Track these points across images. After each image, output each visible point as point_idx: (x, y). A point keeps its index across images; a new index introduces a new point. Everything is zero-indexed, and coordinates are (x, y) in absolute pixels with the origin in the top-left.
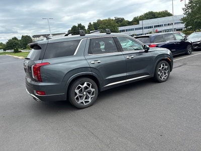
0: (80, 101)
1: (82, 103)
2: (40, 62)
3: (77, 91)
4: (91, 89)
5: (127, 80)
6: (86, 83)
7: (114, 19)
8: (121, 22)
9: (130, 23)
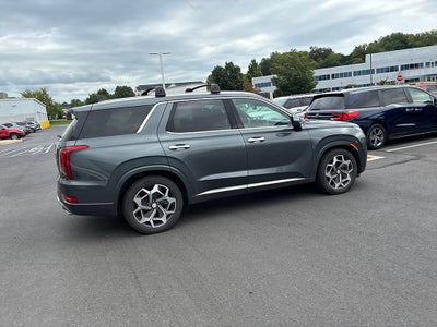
0: (144, 220)
1: (148, 223)
2: (72, 143)
3: (138, 200)
4: (168, 199)
5: (250, 186)
6: (156, 186)
7: (309, 51)
8: (324, 58)
9: (344, 60)
